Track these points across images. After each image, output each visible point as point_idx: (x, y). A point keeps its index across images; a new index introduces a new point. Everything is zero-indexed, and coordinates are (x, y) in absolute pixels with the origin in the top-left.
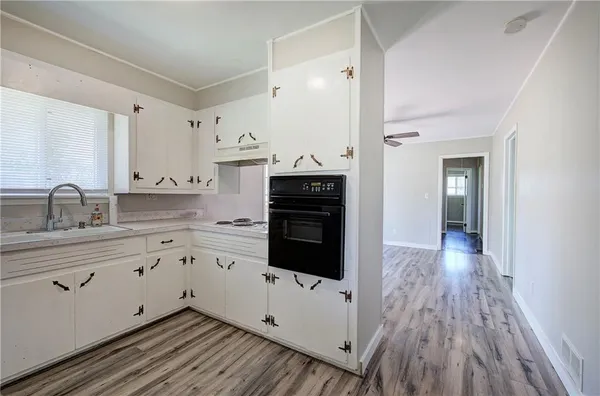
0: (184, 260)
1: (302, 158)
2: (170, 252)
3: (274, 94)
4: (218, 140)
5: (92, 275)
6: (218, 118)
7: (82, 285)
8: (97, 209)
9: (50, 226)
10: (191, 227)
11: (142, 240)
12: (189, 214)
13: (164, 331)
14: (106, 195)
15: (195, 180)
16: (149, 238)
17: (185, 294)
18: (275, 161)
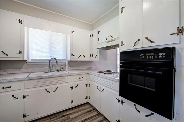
0: (87, 85)
1: (139, 40)
2: (82, 82)
3: (122, 11)
4: (99, 40)
5: (57, 88)
6: (99, 32)
7: (54, 91)
8: (62, 66)
9: (50, 71)
10: (89, 73)
11: (72, 77)
12: (90, 68)
13: (79, 111)
14: (65, 61)
15: (92, 56)
16: (75, 76)
17: (87, 97)
18: (123, 44)
